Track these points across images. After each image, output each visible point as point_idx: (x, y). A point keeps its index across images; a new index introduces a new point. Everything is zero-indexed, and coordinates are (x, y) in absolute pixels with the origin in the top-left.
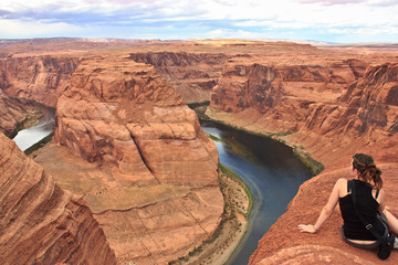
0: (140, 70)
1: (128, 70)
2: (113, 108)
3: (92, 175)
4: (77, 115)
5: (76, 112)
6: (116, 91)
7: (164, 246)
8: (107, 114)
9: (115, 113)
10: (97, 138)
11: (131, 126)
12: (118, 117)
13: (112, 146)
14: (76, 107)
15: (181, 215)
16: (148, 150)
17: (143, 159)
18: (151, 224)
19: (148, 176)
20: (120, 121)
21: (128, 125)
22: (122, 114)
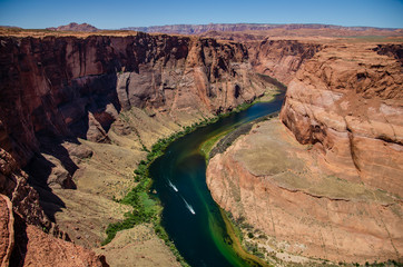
0: (377, 63)
1: (364, 61)
2: (337, 97)
3: (299, 155)
4: (302, 98)
5: (302, 95)
6: (345, 81)
7: (341, 245)
8: (330, 103)
9: (337, 103)
10: (314, 123)
11: (349, 119)
12: (339, 107)
13: (325, 134)
14: (304, 91)
15: (373, 222)
16: (360, 146)
17: (353, 154)
18: (336, 218)
19: (352, 171)
20: (340, 112)
21: (347, 117)
22: (345, 105)
